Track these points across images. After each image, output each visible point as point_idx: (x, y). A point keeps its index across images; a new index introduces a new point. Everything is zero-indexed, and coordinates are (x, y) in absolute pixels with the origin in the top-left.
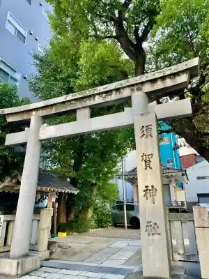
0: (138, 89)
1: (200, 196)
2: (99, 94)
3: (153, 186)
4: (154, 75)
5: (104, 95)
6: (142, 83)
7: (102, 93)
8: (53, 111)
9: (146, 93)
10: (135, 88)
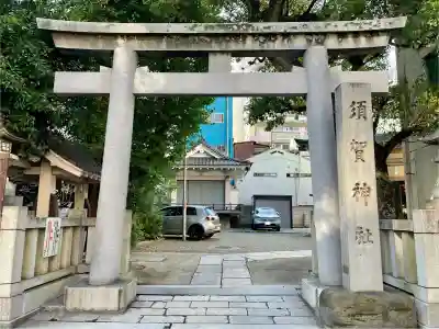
0: (318, 43)
1: (256, 197)
2: (253, 35)
3: (365, 184)
4: (346, 25)
5: (262, 39)
6: (325, 34)
7: (260, 35)
8: (163, 46)
9: (329, 50)
10: (314, 38)
